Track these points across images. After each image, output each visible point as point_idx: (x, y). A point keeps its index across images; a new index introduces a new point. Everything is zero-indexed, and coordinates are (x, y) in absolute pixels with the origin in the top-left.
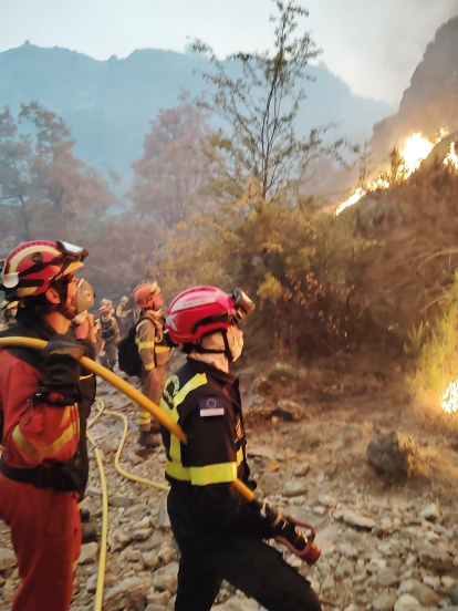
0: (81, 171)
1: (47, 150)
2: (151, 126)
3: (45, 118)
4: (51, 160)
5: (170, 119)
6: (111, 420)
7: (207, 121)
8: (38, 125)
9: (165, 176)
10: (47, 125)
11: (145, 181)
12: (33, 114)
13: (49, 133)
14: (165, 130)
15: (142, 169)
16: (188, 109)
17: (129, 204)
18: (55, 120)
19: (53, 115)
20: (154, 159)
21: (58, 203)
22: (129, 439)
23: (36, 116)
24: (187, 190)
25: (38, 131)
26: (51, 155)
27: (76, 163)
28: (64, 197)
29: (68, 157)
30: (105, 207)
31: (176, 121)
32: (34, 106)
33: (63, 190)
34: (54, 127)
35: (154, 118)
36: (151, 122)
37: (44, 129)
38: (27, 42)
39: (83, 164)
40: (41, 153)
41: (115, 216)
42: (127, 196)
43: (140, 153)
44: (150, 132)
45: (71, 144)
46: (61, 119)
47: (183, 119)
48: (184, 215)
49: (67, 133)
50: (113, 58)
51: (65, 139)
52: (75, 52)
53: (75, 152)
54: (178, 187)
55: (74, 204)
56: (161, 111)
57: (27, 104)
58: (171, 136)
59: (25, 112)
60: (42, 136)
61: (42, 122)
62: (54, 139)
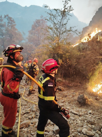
0: (17, 31)
1: (10, 26)
2: (34, 23)
3: (10, 19)
4: (10, 28)
5: (38, 22)
6: (21, 88)
7: (46, 23)
8: (8, 20)
9: (36, 34)
10: (10, 20)
11: (31, 35)
12: (7, 17)
13: (10, 22)
14: (37, 24)
15: (31, 32)
16: (42, 20)
17: (27, 40)
18: (12, 19)
19: (12, 18)
20: (34, 31)
21: (11, 38)
22: (25, 92)
23: (8, 18)
24: (40, 38)
25: (8, 21)
26: (10, 27)
27: (16, 29)
28: (13, 37)
29: (14, 28)
30: (22, 40)
31: (39, 22)
32: (7, 15)
33: (12, 35)
34: (12, 21)
35: (35, 21)
36: (34, 22)
37: (9, 21)
38: (6, 1)
39: (18, 30)
40: (8, 26)
41: (24, 43)
42: (27, 38)
43: (31, 29)
44: (33, 24)
45: (15, 25)
46: (13, 19)
47: (41, 22)
48: (39, 44)
49: (14, 22)
50: (26, 6)
51: (14, 24)
52: (17, 4)
53: (16, 27)
54: (39, 37)
55: (15, 39)
56: (36, 20)
57: (6, 15)
58: (38, 26)
59: (5, 17)
60: (9, 23)
61: (9, 19)
62: (11, 23)
